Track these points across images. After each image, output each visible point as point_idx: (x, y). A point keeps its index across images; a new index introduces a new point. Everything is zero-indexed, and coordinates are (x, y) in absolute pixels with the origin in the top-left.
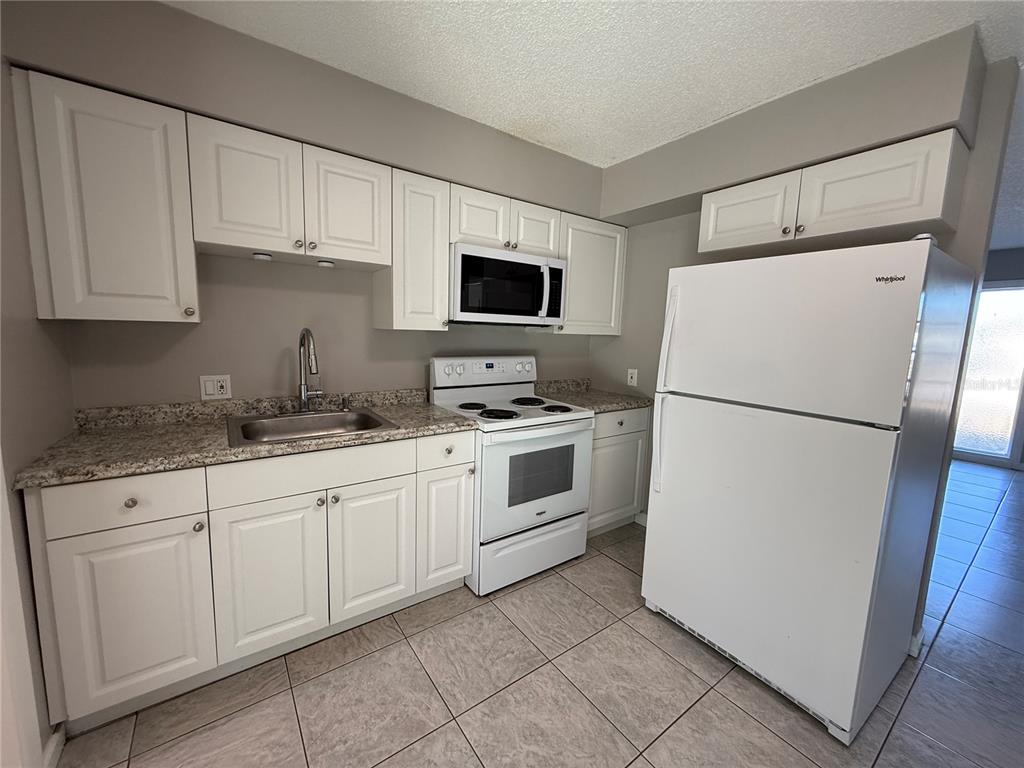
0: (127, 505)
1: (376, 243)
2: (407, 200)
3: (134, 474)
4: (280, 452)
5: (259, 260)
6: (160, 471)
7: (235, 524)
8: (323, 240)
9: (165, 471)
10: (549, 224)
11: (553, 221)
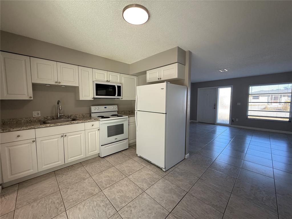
0: (17, 136)
1: (75, 81)
2: (82, 72)
3: (19, 130)
4: (52, 126)
5: (47, 86)
6: (25, 130)
7: (42, 141)
8: (62, 81)
9: (26, 129)
10: (117, 76)
11: (118, 76)
